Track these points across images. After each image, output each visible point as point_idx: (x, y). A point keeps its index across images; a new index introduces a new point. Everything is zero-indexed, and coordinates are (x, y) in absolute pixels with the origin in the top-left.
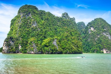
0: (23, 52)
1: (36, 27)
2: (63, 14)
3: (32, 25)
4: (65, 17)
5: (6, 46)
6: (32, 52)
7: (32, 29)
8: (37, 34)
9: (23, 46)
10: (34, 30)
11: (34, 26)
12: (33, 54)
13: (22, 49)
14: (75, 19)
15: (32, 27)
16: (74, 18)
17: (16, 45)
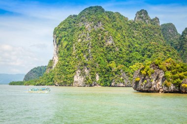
0: (102, 84)
1: (112, 45)
2: (138, 12)
3: (106, 41)
4: (142, 18)
5: (80, 75)
6: (122, 85)
7: (107, 48)
8: (115, 57)
9: (101, 76)
10: (111, 50)
11: (110, 43)
12: (123, 87)
13: (100, 80)
14: (158, 20)
15: (107, 45)
16: (157, 18)
17: (93, 74)
